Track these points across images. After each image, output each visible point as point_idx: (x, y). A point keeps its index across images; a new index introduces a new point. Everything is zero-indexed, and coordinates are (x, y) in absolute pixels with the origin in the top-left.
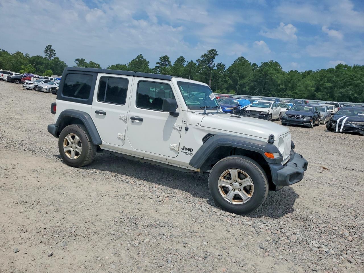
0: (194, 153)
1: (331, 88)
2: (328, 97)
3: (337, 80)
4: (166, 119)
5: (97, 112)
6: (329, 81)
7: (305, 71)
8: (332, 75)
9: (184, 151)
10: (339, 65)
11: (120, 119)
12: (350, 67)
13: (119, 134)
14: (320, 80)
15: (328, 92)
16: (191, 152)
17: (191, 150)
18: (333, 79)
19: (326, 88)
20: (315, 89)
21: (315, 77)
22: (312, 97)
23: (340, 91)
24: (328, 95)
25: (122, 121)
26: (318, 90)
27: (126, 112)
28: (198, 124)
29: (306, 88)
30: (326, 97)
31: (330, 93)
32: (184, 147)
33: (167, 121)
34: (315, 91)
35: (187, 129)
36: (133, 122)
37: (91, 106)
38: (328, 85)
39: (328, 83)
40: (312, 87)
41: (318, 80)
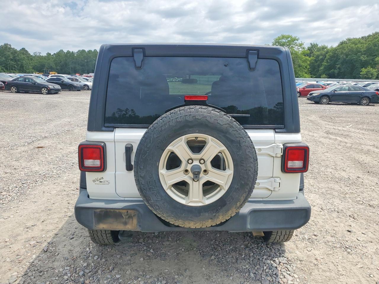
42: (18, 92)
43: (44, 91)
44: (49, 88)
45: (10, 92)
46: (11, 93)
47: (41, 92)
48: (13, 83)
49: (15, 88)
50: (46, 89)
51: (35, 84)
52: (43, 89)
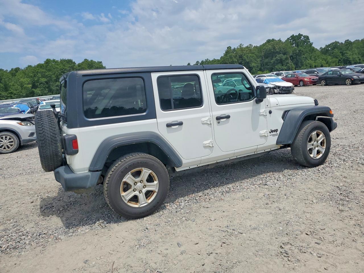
0: (278, 132)
1: (47, 83)
2: (47, 91)
3: (50, 74)
4: (250, 108)
5: (169, 125)
6: (43, 76)
7: (12, 69)
8: (44, 70)
9: (272, 133)
10: (47, 60)
11: (203, 124)
12: (57, 61)
13: (205, 142)
14: (34, 76)
15: (45, 87)
16: (276, 132)
17: (276, 131)
18: (46, 74)
19: (41, 83)
20: (31, 86)
21: (27, 74)
22: (32, 94)
23: (56, 84)
24: (47, 89)
25: (206, 126)
26: (34, 86)
27: (208, 114)
28: (277, 105)
29: (22, 86)
30: (45, 92)
31: (48, 88)
32: (271, 130)
33: (253, 110)
34: (32, 88)
35: (270, 112)
36: (219, 123)
37: (156, 119)
38: (43, 80)
39: (42, 78)
40: (28, 84)
41: (31, 77)
42: (326, 85)
43: (348, 82)
44: (353, 78)
45: (320, 85)
46: (321, 87)
47: (346, 83)
48: (323, 77)
49: (324, 81)
50: (349, 80)
51: (340, 76)
52: (347, 80)
